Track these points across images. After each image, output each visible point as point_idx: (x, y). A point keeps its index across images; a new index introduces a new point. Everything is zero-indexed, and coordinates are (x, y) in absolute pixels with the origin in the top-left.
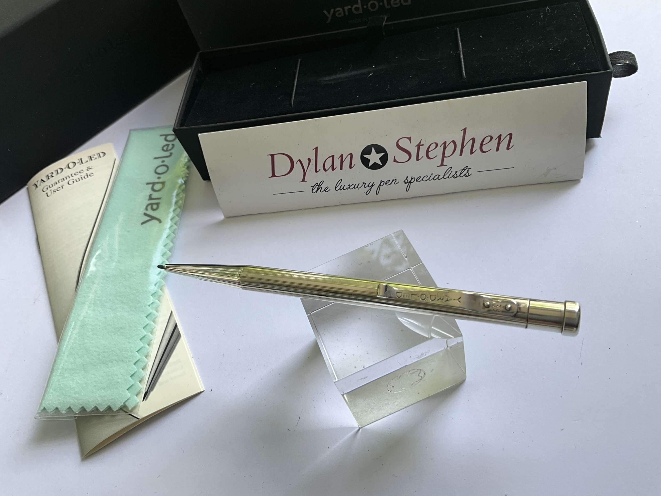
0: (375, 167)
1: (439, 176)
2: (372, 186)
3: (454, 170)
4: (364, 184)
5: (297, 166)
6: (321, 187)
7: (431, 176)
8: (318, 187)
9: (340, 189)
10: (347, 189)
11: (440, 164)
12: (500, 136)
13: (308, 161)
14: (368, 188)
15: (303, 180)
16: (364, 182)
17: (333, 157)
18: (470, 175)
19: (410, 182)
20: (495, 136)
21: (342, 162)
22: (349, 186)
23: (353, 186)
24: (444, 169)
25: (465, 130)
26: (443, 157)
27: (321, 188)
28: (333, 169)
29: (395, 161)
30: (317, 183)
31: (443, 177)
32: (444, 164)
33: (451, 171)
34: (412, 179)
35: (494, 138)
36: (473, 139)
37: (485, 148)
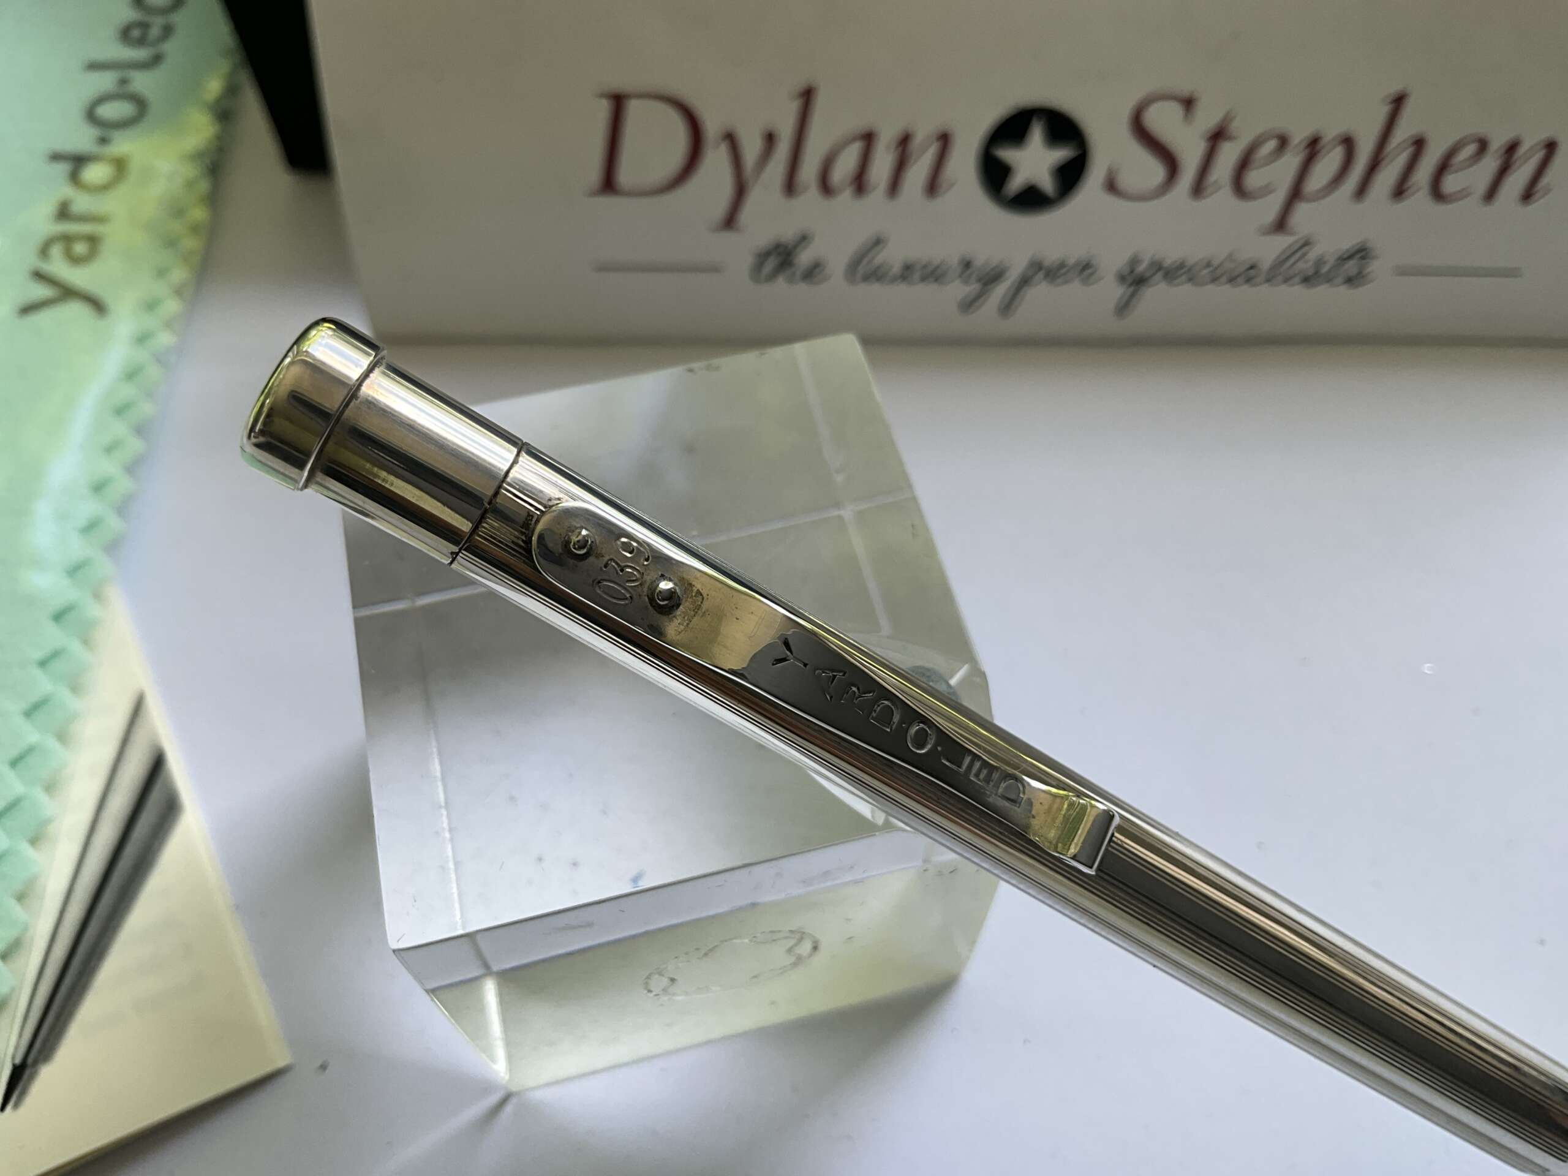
0: (1029, 199)
3: (1313, 254)
5: (716, 159)
6: (795, 257)
8: (783, 256)
9: (868, 275)
10: (898, 277)
11: (1268, 224)
12: (1512, 148)
13: (763, 144)
14: (978, 285)
15: (729, 223)
16: (966, 258)
17: (869, 138)
18: (1364, 281)
19: (1142, 280)
20: (1498, 143)
21: (901, 165)
22: (906, 268)
23: (923, 269)
24: (1280, 243)
25: (1398, 101)
26: (1296, 194)
27: (797, 261)
28: (859, 190)
29: (1112, 186)
30: (784, 241)
32: (1288, 225)
34: (1151, 268)
35: (1493, 148)
36: (1419, 144)
37: (1451, 183)
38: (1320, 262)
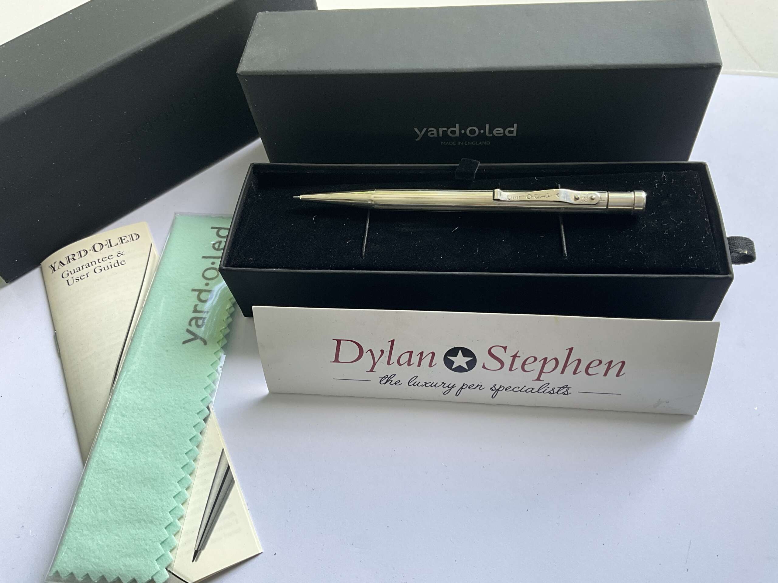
0: (460, 369)
1: (533, 389)
2: (452, 387)
3: (551, 386)
4: (443, 384)
5: (367, 356)
6: (391, 379)
7: (523, 388)
8: (388, 379)
9: (413, 385)
10: (422, 386)
11: (536, 378)
12: (611, 362)
13: (380, 353)
14: (447, 389)
15: (372, 370)
16: (443, 382)
17: (411, 353)
18: (569, 394)
19: (498, 390)
21: (421, 360)
22: (425, 384)
23: (430, 384)
24: (540, 384)
25: (571, 350)
26: (541, 372)
27: (392, 381)
28: (409, 365)
29: (484, 367)
30: (388, 376)
31: (538, 391)
32: (541, 379)
33: (548, 386)
34: (500, 387)
35: (604, 362)
36: (579, 361)
37: (592, 371)
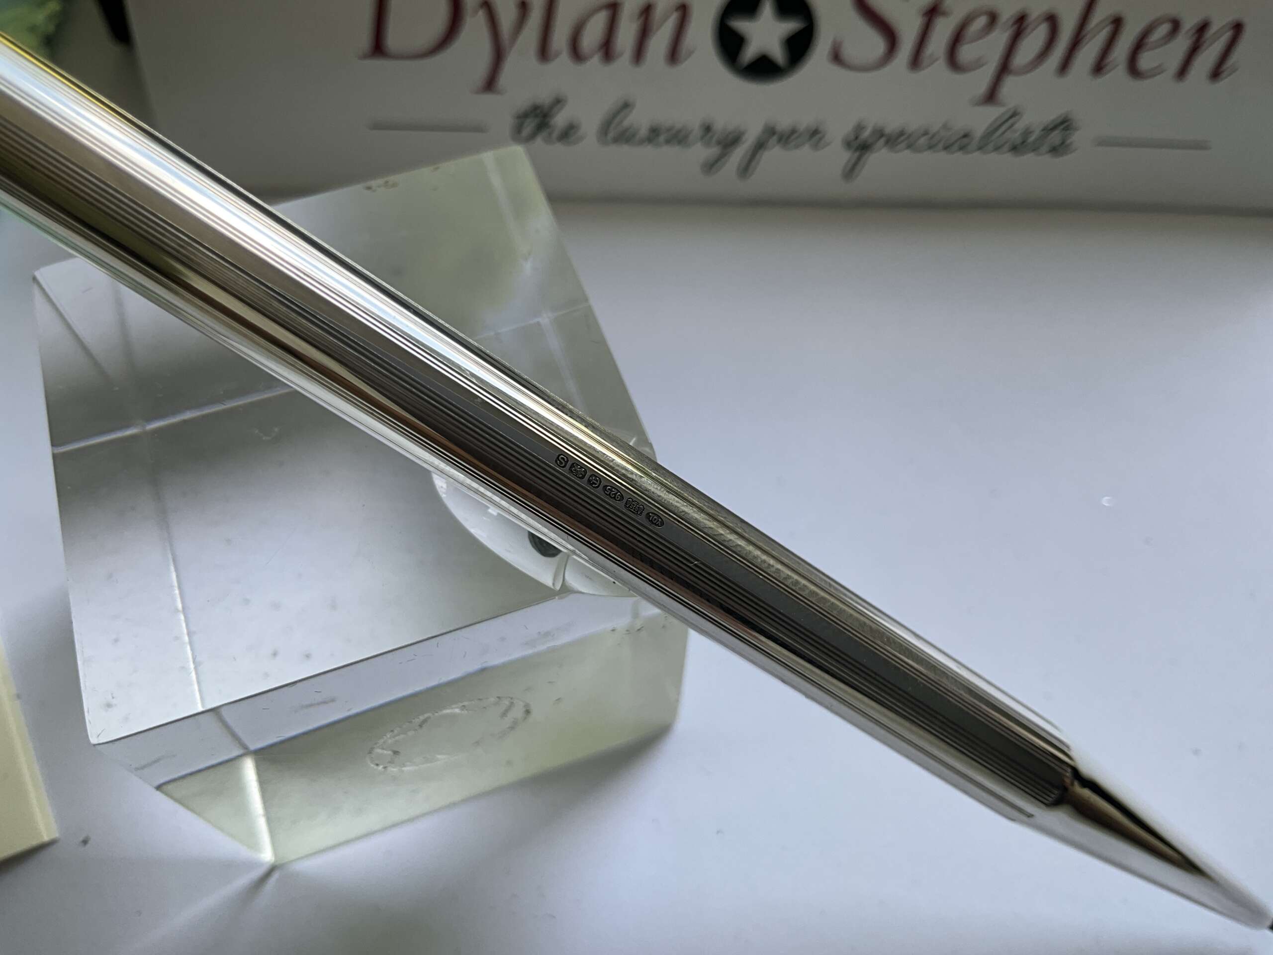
0: (762, 69)
3: (1021, 125)
5: (475, 25)
9: (618, 140)
10: (645, 143)
11: (979, 96)
12: (1202, 28)
13: (518, 12)
15: (489, 86)
16: (708, 124)
17: (614, 8)
18: (1070, 151)
19: (868, 148)
20: (1189, 23)
21: (644, 33)
22: (653, 135)
23: (667, 136)
24: (992, 113)
26: (1004, 68)
27: (553, 127)
28: (607, 56)
29: (836, 57)
31: (983, 147)
32: (998, 97)
34: (873, 135)
35: (1185, 28)
36: (1117, 23)
37: (1146, 61)
38: (1027, 132)
